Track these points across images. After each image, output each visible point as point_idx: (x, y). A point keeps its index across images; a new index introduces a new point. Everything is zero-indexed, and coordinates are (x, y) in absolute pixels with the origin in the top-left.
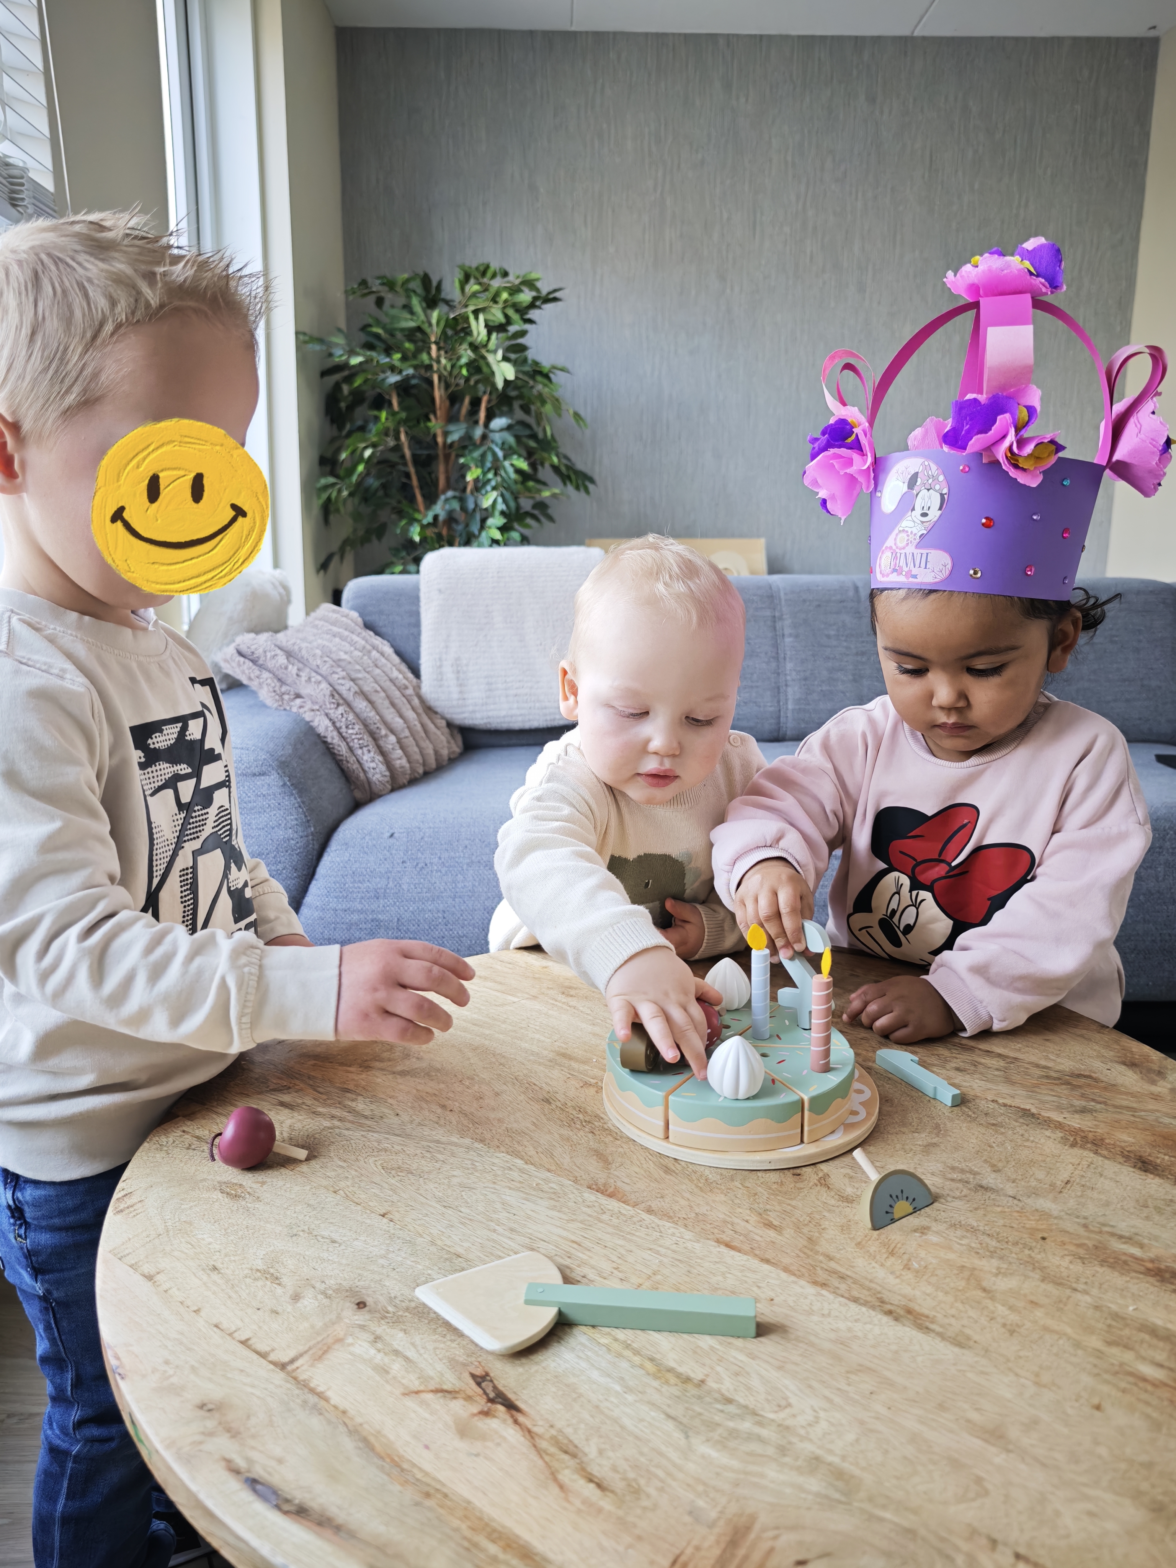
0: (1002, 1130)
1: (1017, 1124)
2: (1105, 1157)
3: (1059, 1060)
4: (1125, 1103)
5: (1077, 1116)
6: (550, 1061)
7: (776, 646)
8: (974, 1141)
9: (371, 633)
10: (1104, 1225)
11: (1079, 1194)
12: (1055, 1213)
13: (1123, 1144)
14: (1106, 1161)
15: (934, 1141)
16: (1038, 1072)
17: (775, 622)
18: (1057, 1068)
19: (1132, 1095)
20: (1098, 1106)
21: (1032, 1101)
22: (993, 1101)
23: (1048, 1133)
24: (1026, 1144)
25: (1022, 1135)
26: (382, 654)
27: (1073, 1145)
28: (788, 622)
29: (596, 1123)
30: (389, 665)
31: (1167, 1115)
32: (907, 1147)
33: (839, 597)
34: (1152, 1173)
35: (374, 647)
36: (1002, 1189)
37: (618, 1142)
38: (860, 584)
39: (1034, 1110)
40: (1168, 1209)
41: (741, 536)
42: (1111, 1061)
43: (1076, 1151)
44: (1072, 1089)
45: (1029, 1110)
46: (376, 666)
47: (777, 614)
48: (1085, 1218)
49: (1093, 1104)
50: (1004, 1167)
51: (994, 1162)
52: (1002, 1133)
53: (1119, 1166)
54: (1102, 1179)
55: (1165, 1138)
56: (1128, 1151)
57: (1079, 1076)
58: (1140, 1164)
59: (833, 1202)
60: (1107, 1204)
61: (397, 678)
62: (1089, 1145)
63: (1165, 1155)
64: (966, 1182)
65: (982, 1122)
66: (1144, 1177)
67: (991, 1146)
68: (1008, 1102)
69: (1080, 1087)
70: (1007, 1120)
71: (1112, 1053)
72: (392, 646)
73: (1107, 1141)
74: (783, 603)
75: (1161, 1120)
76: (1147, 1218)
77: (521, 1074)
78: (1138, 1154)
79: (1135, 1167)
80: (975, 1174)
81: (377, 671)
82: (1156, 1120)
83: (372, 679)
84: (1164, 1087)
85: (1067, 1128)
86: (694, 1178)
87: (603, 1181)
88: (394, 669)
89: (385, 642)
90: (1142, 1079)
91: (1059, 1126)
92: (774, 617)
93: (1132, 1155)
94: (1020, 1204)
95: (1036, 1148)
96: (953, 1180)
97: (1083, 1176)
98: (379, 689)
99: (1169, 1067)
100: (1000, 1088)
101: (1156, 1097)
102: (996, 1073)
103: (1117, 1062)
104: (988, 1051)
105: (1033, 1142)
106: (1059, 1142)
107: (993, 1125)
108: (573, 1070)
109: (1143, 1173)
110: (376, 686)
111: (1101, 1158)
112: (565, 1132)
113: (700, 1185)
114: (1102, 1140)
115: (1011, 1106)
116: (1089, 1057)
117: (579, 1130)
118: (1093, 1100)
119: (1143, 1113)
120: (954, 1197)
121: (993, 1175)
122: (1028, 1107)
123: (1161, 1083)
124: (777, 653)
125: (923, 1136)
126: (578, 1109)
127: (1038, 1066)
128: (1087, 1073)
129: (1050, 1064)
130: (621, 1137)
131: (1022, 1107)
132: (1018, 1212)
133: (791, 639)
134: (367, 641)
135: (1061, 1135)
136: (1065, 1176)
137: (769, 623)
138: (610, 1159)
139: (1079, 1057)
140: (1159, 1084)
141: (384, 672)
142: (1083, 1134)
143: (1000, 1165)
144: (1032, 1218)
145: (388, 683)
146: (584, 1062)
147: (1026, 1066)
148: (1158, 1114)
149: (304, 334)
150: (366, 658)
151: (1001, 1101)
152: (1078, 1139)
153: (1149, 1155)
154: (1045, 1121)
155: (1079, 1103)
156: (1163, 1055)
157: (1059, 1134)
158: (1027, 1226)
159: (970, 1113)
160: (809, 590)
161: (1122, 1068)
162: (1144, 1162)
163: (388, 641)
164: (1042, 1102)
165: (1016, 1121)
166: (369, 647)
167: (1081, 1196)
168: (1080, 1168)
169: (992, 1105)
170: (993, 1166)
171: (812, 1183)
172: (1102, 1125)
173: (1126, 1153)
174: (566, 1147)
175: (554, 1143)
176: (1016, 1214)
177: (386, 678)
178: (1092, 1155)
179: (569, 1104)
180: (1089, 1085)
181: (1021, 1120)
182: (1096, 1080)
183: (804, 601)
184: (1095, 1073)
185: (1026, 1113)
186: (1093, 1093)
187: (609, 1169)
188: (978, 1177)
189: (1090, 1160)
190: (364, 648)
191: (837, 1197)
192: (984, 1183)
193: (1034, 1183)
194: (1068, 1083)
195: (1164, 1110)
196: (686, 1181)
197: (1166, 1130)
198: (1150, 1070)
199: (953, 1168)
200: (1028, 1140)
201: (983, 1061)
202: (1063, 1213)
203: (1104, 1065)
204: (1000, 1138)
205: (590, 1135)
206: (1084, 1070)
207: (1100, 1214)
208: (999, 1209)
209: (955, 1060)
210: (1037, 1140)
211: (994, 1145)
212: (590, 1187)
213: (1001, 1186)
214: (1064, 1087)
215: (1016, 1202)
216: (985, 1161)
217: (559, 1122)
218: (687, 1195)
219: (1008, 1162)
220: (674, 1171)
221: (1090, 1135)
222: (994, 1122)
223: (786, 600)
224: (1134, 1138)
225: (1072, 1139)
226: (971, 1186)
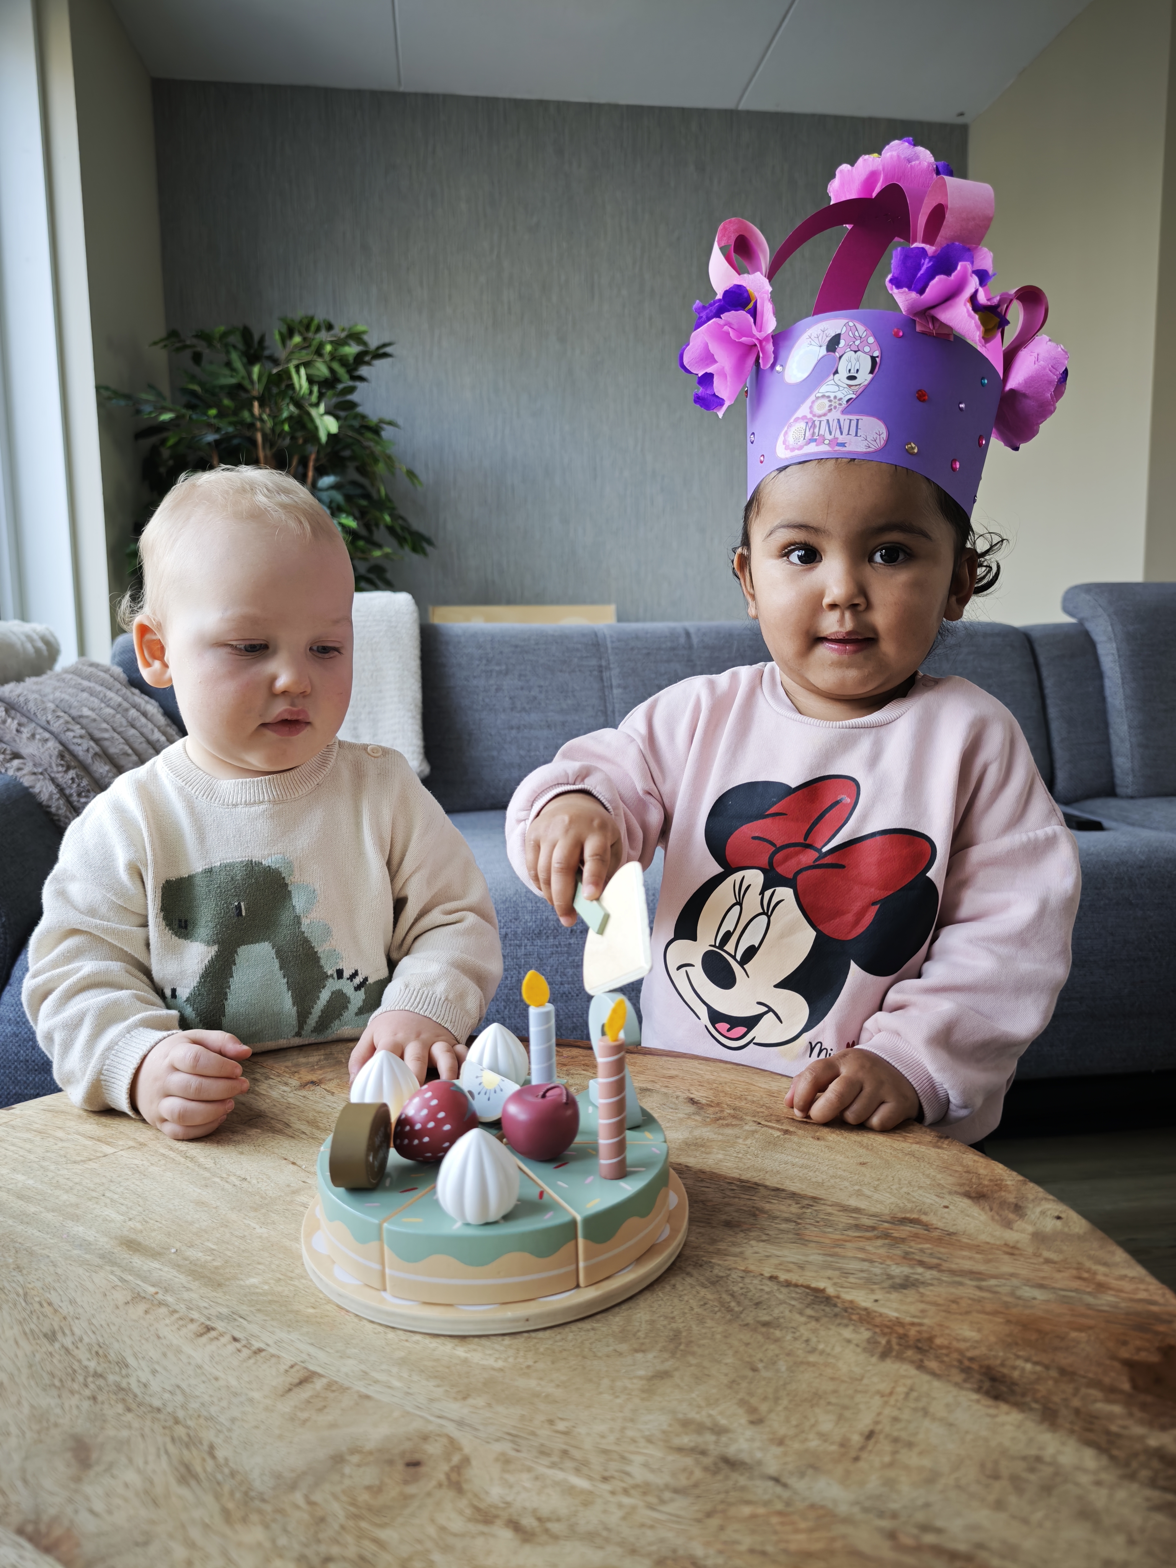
0: (778, 1333)
1: (803, 1319)
2: (933, 1374)
3: (876, 1196)
4: (967, 1265)
5: (894, 1296)
6: (102, 1257)
7: (603, 699)
8: (729, 1360)
9: (137, 691)
10: (926, 1528)
11: (887, 1459)
12: (843, 1509)
13: (962, 1346)
14: (936, 1384)
15: (668, 1365)
16: (844, 1219)
17: (601, 672)
18: (874, 1210)
19: (978, 1248)
20: (929, 1275)
21: (829, 1273)
22: (772, 1278)
23: (847, 1333)
24: (812, 1358)
25: (807, 1341)
26: (145, 714)
27: (885, 1355)
28: (615, 672)
29: (111, 1378)
30: (150, 726)
31: (1028, 1282)
32: (619, 1384)
33: (669, 644)
34: (1006, 1401)
35: (135, 706)
36: (759, 1463)
37: (129, 1416)
38: (692, 631)
39: (831, 1291)
40: (1032, 1477)
41: (593, 602)
42: (950, 1193)
43: (891, 1366)
44: (891, 1246)
45: (823, 1291)
46: (133, 726)
47: (604, 663)
48: (894, 1516)
49: (920, 1270)
50: (770, 1411)
51: (754, 1401)
52: (776, 1340)
53: (954, 1391)
54: (927, 1423)
55: (1026, 1325)
56: (971, 1359)
57: (904, 1221)
58: (987, 1385)
59: (457, 1524)
60: (931, 1478)
61: (158, 741)
62: (909, 1353)
63: (1027, 1360)
64: (703, 1453)
65: (750, 1320)
66: (992, 1411)
67: (755, 1370)
68: (794, 1278)
69: (903, 1240)
70: (787, 1313)
71: (951, 1180)
72: (162, 706)
73: (938, 1341)
74: (610, 651)
75: (1019, 1293)
76: (999, 1505)
77: (39, 1284)
78: (986, 1362)
79: (978, 1390)
80: (719, 1431)
81: (132, 731)
82: (1012, 1294)
83: (122, 741)
84: (1023, 1231)
85: (878, 1320)
86: (226, 1488)
87: (52, 1511)
88: (156, 730)
89: (153, 701)
90: (993, 1219)
91: (866, 1317)
92: (600, 666)
93: (975, 1366)
94: (786, 1494)
95: (826, 1365)
96: (680, 1450)
97: (896, 1419)
98: (130, 751)
99: (1031, 1197)
100: (786, 1252)
101: (1012, 1251)
102: (784, 1226)
103: (957, 1193)
104: (778, 1189)
105: (822, 1353)
106: (865, 1350)
107: (766, 1324)
108: (131, 1271)
109: (990, 1402)
110: (127, 748)
111: (926, 1378)
112: (47, 1401)
113: (230, 1505)
114: (931, 1339)
115: (796, 1286)
116: (920, 1187)
117: (72, 1392)
118: (921, 1263)
119: (993, 1282)
120: (676, 1491)
121: (749, 1433)
122: (821, 1285)
123: (1019, 1224)
124: (605, 706)
125: (650, 1356)
126: (96, 1348)
127: (845, 1209)
128: (914, 1216)
129: (862, 1204)
130: (140, 1405)
131: (813, 1285)
132: (780, 1513)
133: (620, 690)
134: (126, 699)
135: (866, 1334)
136: (865, 1422)
137: (596, 673)
138: (94, 1456)
139: (905, 1190)
140: (1016, 1226)
141: (142, 734)
142: (901, 1331)
143: (764, 1408)
144: (803, 1525)
145: (145, 745)
146: (155, 1254)
147: (829, 1209)
148: (1015, 1282)
149: (107, 388)
150: (119, 716)
151: (783, 1276)
152: (894, 1341)
153: (1003, 1365)
154: (845, 1310)
155: (899, 1270)
156: (1021, 1178)
157: (865, 1334)
158: (793, 1547)
159: (733, 1304)
160: (637, 638)
161: (965, 1203)
162: (993, 1379)
163: (156, 700)
164: (845, 1274)
165: (801, 1313)
166: (126, 705)
167: (891, 1465)
168: (892, 1401)
169: (769, 1286)
170: (752, 1410)
171: (433, 1483)
172: (932, 1310)
173: (967, 1363)
174: (29, 1435)
175: (13, 1429)
176: (774, 1520)
177: (143, 739)
178: (913, 1371)
179: (86, 1340)
180: (916, 1236)
181: (809, 1312)
182: (927, 1226)
183: (632, 649)
184: (925, 1214)
185: (818, 1297)
186: (922, 1251)
187: (78, 1480)
188: (724, 1439)
189: (909, 1382)
190: (120, 705)
191: (468, 1512)
192: (731, 1451)
193: (814, 1443)
194: (886, 1236)
195: (1024, 1272)
196: (209, 1499)
197: (1027, 1312)
198: (1003, 1204)
199: (686, 1424)
200: (813, 1351)
201: (767, 1206)
202: (856, 1510)
203: (938, 1200)
204: (773, 1349)
205: (86, 1405)
206: (912, 1211)
207: (920, 1502)
208: (747, 1510)
209: (727, 1209)
210: (828, 1350)
211: (760, 1366)
212: (20, 1532)
213: (759, 1455)
214: (879, 1242)
215: (779, 1490)
216: (742, 1403)
217: (47, 1380)
218: (195, 1533)
219: (777, 1400)
220: (196, 1477)
221: (913, 1332)
222: (766, 1318)
223: (613, 648)
224: (979, 1330)
225: (883, 1341)
226: (707, 1461)
